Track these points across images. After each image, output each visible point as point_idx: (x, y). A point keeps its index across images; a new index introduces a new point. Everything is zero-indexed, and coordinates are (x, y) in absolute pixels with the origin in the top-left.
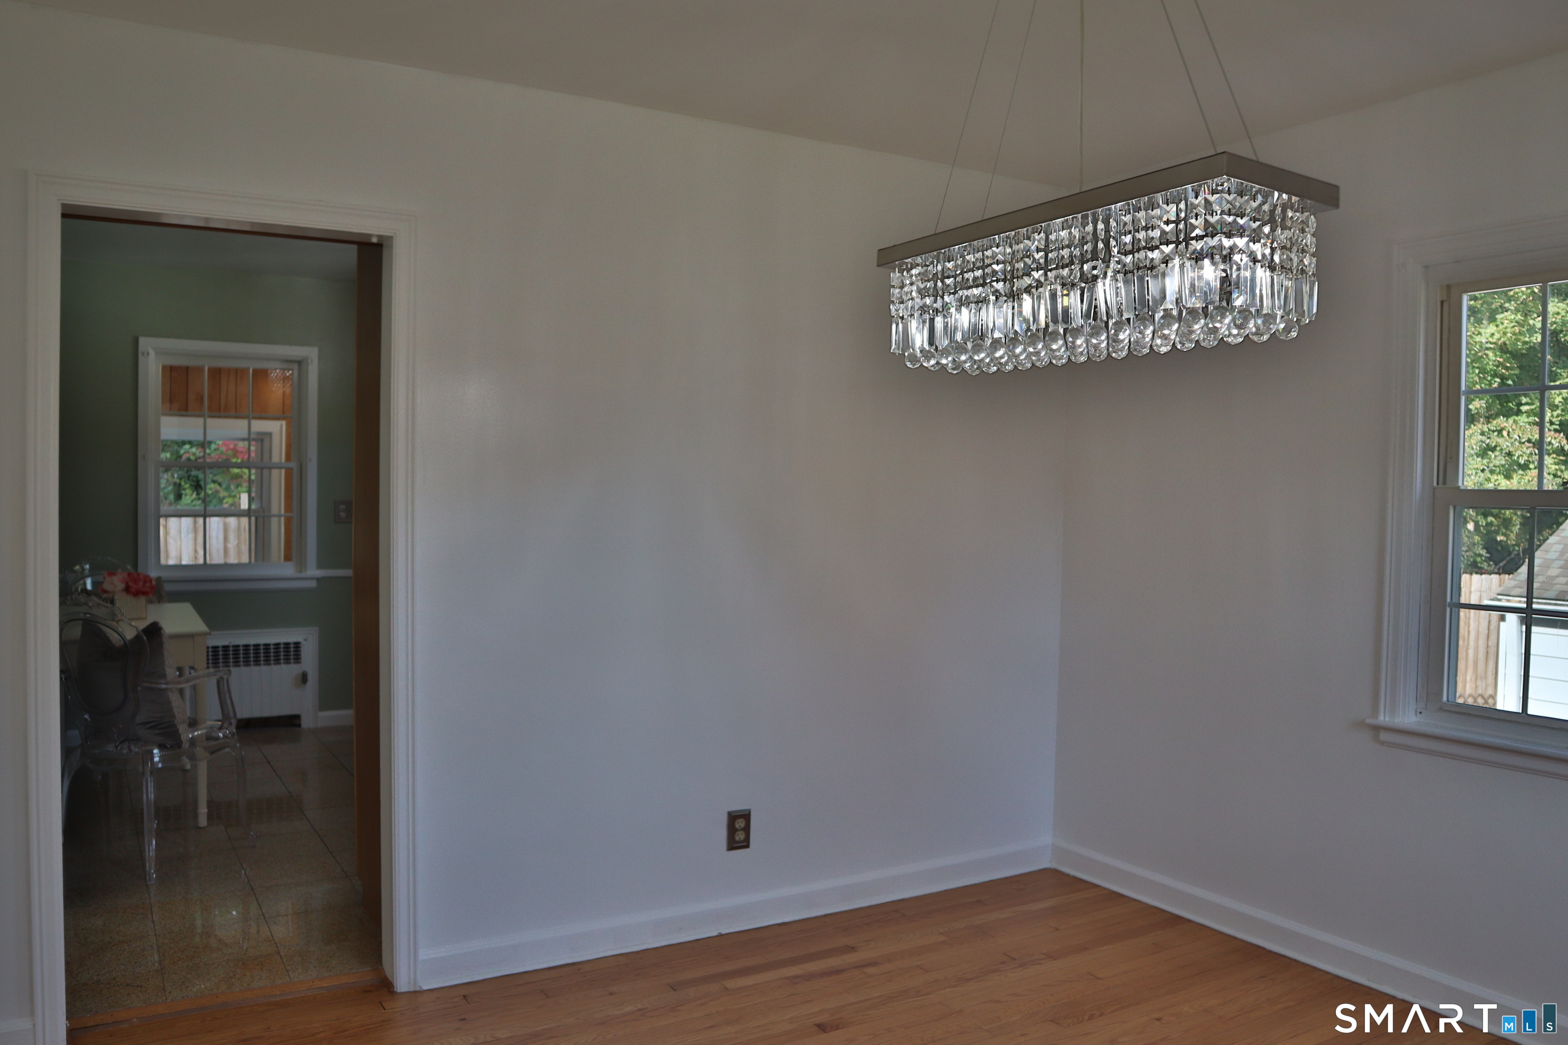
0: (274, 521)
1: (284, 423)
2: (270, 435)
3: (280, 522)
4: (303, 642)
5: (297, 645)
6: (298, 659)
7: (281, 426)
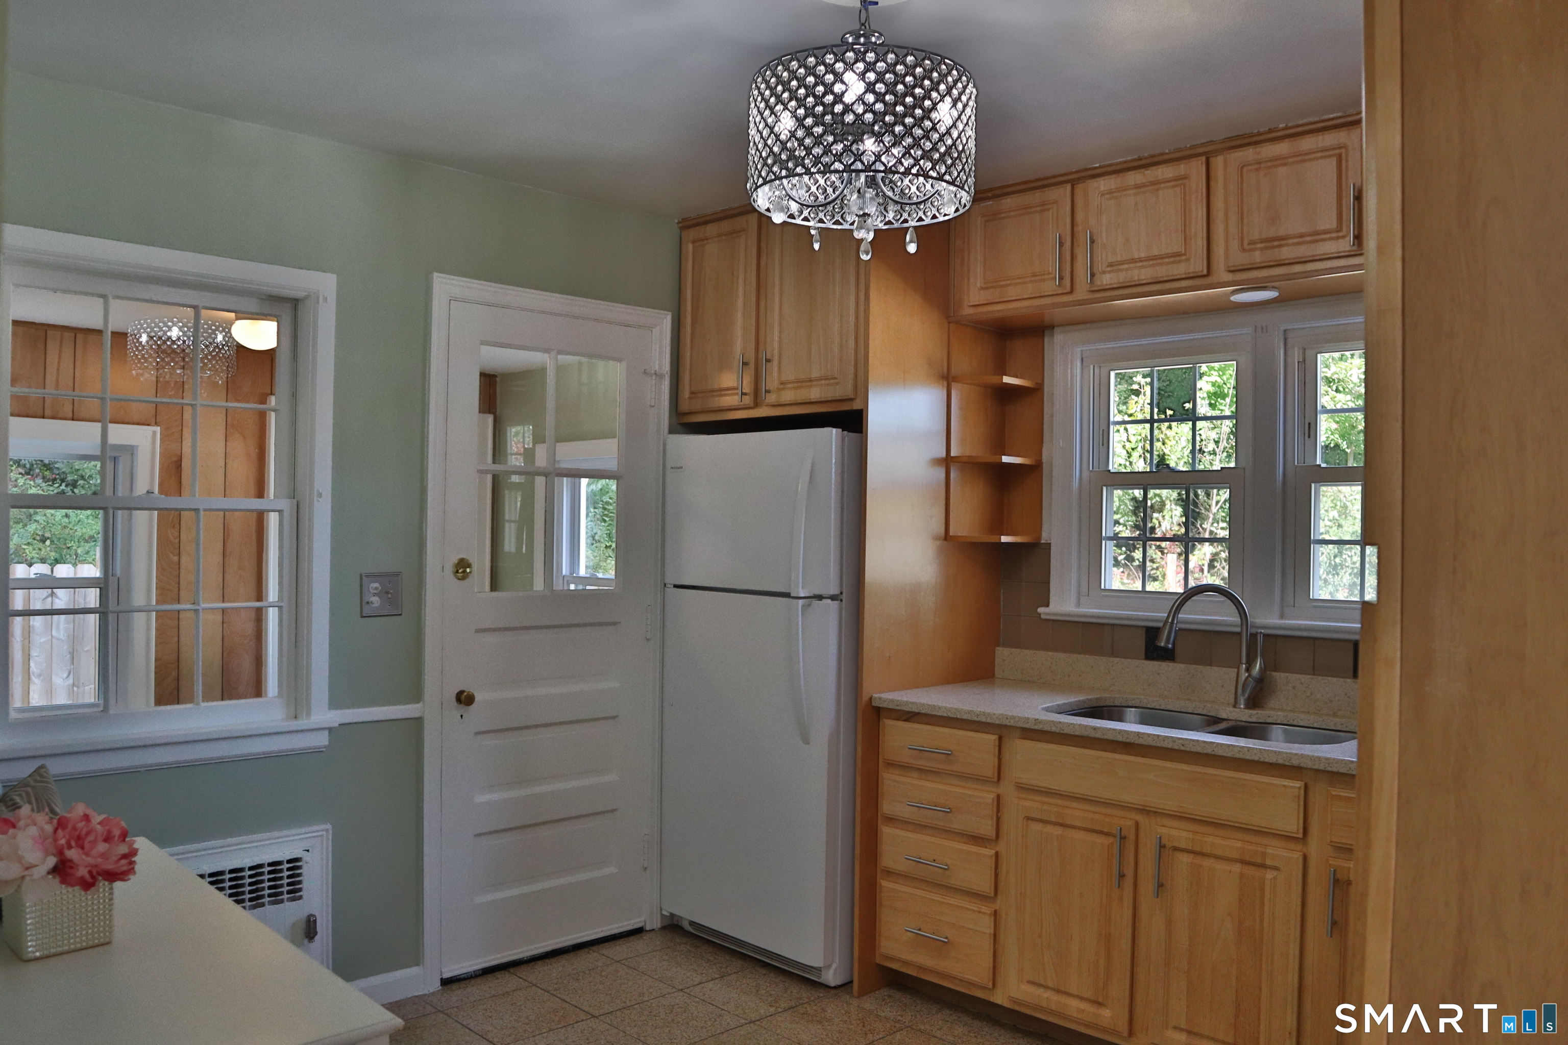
0: (139, 620)
1: (158, 429)
2: (131, 450)
3: (148, 620)
4: (306, 857)
5: (295, 862)
6: (295, 892)
7: (154, 433)
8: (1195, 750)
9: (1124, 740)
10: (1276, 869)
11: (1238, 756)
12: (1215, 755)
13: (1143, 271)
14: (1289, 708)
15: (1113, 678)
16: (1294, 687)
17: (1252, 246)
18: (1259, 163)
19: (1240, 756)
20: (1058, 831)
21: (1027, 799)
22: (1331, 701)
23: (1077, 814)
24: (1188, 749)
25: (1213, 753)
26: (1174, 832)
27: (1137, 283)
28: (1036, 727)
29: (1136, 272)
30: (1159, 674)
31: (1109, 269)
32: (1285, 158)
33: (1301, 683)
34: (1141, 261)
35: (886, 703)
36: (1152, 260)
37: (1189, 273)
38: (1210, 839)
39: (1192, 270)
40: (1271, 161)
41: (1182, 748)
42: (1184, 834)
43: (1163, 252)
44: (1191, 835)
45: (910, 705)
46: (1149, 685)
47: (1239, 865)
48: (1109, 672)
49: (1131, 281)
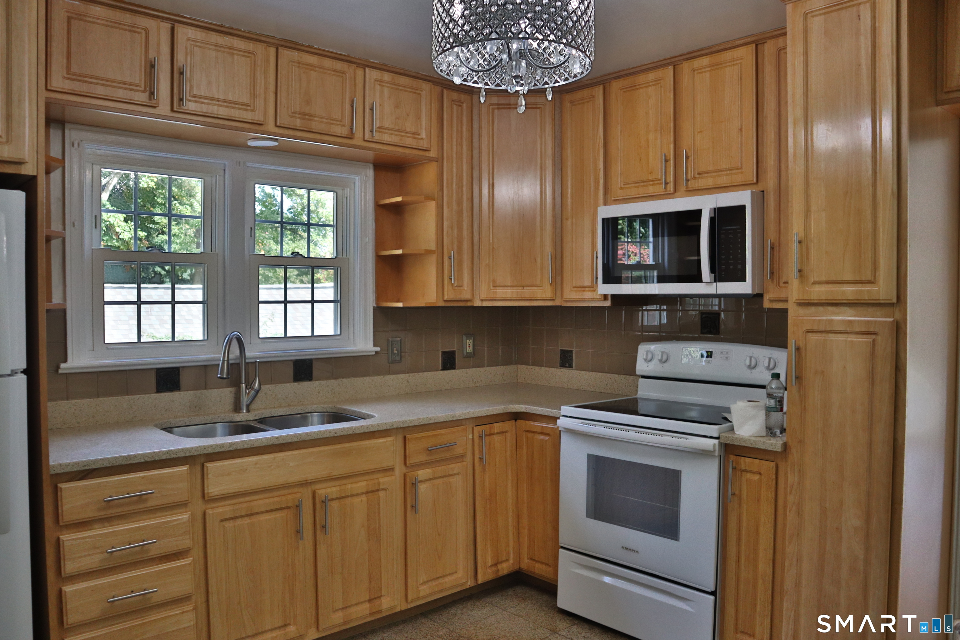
8: (343, 434)
9: (298, 440)
10: (385, 489)
11: (366, 431)
12: (354, 434)
13: (221, 108)
14: (263, 407)
15: (135, 411)
16: (265, 394)
17: (294, 115)
18: (299, 63)
19: (368, 430)
20: (247, 521)
21: (217, 507)
22: (287, 398)
23: (261, 503)
24: (339, 435)
25: (353, 433)
26: (329, 490)
27: (216, 116)
28: (231, 449)
29: (216, 108)
30: (173, 401)
31: (192, 99)
32: (315, 67)
33: (270, 390)
34: (218, 101)
35: (69, 467)
36: (226, 102)
37: (254, 120)
38: (349, 486)
39: (256, 119)
40: (307, 65)
41: (336, 435)
42: (334, 489)
43: (236, 100)
44: (338, 488)
45: (100, 462)
46: (166, 410)
47: (364, 495)
48: (132, 407)
49: (211, 114)
